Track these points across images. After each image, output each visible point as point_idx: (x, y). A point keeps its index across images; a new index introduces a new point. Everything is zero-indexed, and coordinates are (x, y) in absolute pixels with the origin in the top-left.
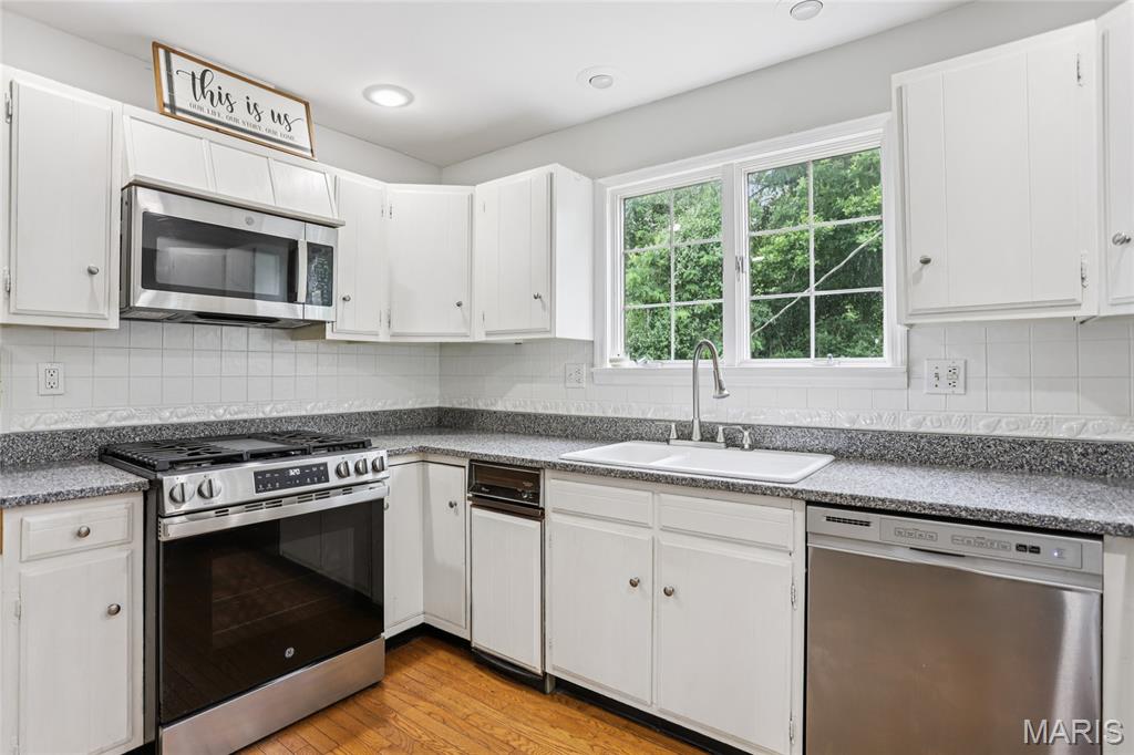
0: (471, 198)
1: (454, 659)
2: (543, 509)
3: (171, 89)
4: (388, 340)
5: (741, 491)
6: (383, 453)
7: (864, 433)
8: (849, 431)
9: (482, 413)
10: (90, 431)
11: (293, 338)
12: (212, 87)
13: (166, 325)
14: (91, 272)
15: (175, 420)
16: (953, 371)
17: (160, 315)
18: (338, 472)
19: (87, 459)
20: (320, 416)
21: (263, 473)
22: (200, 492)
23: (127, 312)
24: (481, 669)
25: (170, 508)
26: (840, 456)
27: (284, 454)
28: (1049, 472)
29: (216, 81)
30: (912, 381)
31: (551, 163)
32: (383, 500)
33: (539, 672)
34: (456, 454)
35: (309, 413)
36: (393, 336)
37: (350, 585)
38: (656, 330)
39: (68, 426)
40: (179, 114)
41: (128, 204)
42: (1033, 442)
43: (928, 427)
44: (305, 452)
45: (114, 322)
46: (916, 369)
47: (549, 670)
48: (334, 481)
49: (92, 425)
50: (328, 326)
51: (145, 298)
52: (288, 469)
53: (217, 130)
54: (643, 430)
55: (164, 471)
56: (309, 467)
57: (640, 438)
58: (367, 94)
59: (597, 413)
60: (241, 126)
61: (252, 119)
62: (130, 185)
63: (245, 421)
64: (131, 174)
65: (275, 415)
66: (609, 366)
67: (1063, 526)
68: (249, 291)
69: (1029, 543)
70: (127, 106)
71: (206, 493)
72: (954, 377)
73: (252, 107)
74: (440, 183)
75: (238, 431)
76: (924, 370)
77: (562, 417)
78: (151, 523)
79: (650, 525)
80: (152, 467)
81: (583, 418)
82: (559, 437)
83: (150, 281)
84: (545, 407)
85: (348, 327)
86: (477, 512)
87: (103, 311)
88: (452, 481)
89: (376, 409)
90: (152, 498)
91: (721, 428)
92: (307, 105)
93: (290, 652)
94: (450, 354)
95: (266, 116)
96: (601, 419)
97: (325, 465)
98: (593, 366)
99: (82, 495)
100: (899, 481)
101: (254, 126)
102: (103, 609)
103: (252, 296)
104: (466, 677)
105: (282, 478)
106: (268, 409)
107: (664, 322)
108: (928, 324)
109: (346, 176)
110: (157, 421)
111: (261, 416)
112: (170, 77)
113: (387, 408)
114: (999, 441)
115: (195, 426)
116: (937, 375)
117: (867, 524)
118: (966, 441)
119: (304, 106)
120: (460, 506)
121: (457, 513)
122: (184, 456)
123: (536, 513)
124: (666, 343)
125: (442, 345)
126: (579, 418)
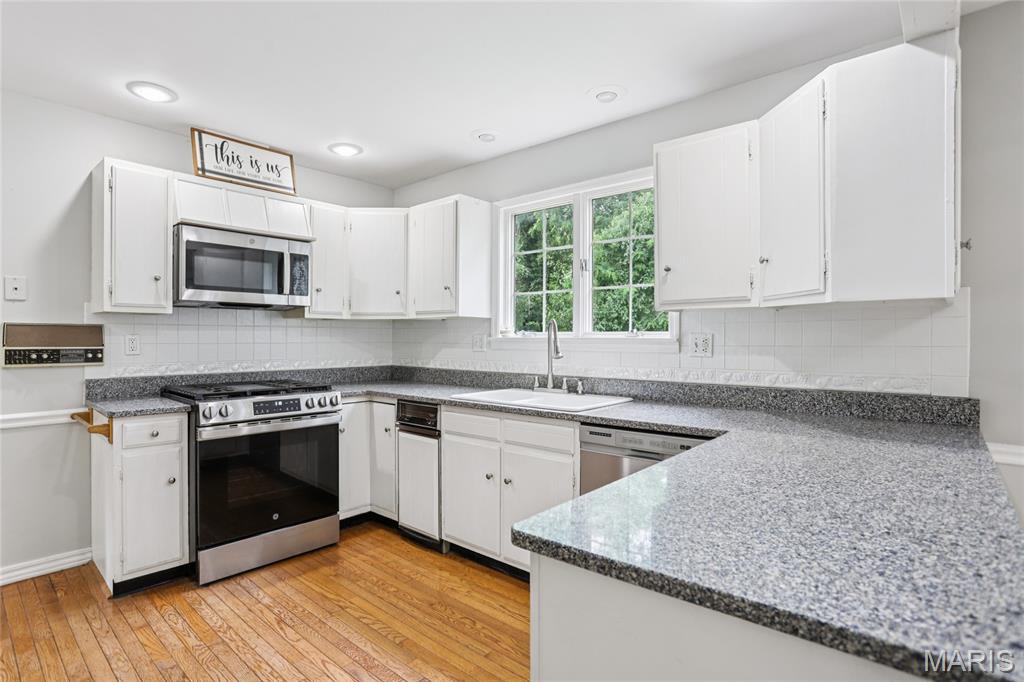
0: (407, 217)
1: (388, 534)
2: (440, 431)
3: (202, 158)
4: (349, 317)
5: (544, 416)
6: (338, 394)
7: (653, 383)
8: (644, 381)
9: (420, 369)
10: (155, 378)
11: (285, 317)
12: (227, 152)
13: (201, 309)
14: (156, 279)
15: (206, 372)
16: (705, 341)
17: (196, 304)
18: (307, 405)
19: (154, 395)
20: (304, 371)
21: (259, 403)
22: (221, 413)
23: (177, 303)
24: (405, 540)
25: (203, 421)
26: (637, 399)
27: (276, 392)
28: (755, 408)
29: (231, 148)
30: (682, 348)
31: (456, 193)
32: (338, 425)
33: (438, 539)
34: (388, 395)
35: (296, 368)
36: (353, 314)
37: (316, 485)
38: (607, 304)
39: (142, 374)
40: (207, 174)
41: (177, 236)
42: (748, 389)
43: (692, 380)
44: (287, 392)
45: (170, 310)
46: (684, 340)
47: (444, 538)
48: (304, 410)
49: (156, 374)
50: (306, 309)
51: (187, 294)
52: (274, 401)
53: (231, 182)
54: (520, 381)
55: (200, 400)
56: (289, 400)
57: (518, 386)
58: (330, 148)
59: (493, 370)
60: (246, 177)
61: (254, 171)
62: (178, 224)
63: (252, 373)
64: (179, 218)
65: (273, 369)
66: (500, 336)
67: (700, 434)
68: (259, 288)
69: (686, 444)
70: (176, 173)
71: (224, 414)
72: (707, 346)
73: (254, 163)
74: (393, 207)
75: (247, 379)
76: (689, 340)
77: (470, 372)
78: (192, 432)
79: (499, 439)
80: (193, 398)
81: (483, 373)
82: (469, 386)
83: (190, 284)
84: (460, 366)
85: (320, 308)
86: (403, 435)
87: (163, 303)
88: (387, 414)
89: (344, 366)
90: (193, 416)
91: (565, 380)
92: (291, 157)
93: (276, 517)
94: (400, 328)
95: (263, 168)
96: (495, 374)
97: (298, 400)
98: (490, 336)
99: (154, 413)
100: (645, 412)
101: (256, 176)
102: (165, 480)
103: (262, 291)
104: (393, 543)
105: (270, 407)
106: (268, 365)
107: (615, 297)
108: (693, 310)
109: (318, 205)
110: (195, 372)
111: (263, 370)
112: (201, 149)
113: (352, 366)
114: (729, 388)
115: (220, 376)
116: (696, 344)
117: (610, 435)
118: (711, 388)
119: (289, 158)
120: (393, 431)
121: (390, 435)
122: (212, 392)
123: (436, 434)
124: (616, 315)
125: (394, 321)
126: (481, 373)
